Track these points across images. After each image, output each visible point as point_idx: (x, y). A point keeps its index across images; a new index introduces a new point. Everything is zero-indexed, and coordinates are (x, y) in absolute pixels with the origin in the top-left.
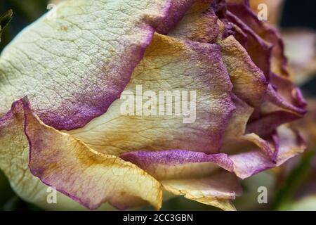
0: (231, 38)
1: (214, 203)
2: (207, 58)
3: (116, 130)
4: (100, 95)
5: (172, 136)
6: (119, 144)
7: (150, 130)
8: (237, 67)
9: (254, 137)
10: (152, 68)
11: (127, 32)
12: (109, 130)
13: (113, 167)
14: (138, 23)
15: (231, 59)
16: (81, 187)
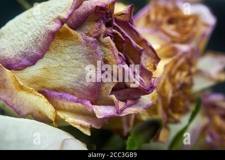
0: (109, 38)
1: (78, 127)
2: (90, 46)
3: (40, 76)
4: (32, 54)
5: (69, 87)
6: (41, 84)
7: (58, 80)
8: (109, 55)
9: (113, 97)
10: (62, 45)
11: (49, 24)
12: (35, 75)
13: (31, 95)
14: (55, 19)
15: (107, 50)
16: (17, 102)
